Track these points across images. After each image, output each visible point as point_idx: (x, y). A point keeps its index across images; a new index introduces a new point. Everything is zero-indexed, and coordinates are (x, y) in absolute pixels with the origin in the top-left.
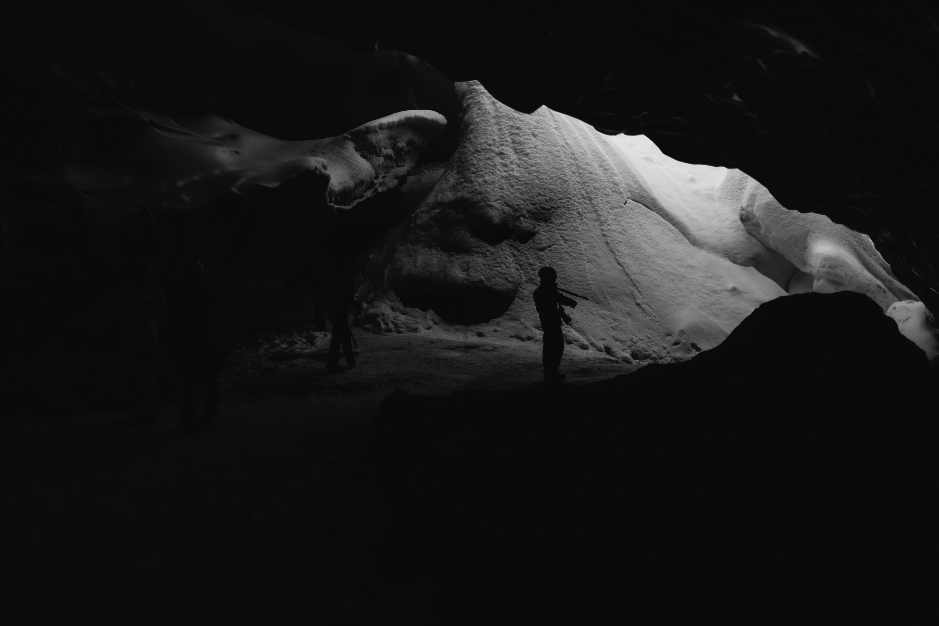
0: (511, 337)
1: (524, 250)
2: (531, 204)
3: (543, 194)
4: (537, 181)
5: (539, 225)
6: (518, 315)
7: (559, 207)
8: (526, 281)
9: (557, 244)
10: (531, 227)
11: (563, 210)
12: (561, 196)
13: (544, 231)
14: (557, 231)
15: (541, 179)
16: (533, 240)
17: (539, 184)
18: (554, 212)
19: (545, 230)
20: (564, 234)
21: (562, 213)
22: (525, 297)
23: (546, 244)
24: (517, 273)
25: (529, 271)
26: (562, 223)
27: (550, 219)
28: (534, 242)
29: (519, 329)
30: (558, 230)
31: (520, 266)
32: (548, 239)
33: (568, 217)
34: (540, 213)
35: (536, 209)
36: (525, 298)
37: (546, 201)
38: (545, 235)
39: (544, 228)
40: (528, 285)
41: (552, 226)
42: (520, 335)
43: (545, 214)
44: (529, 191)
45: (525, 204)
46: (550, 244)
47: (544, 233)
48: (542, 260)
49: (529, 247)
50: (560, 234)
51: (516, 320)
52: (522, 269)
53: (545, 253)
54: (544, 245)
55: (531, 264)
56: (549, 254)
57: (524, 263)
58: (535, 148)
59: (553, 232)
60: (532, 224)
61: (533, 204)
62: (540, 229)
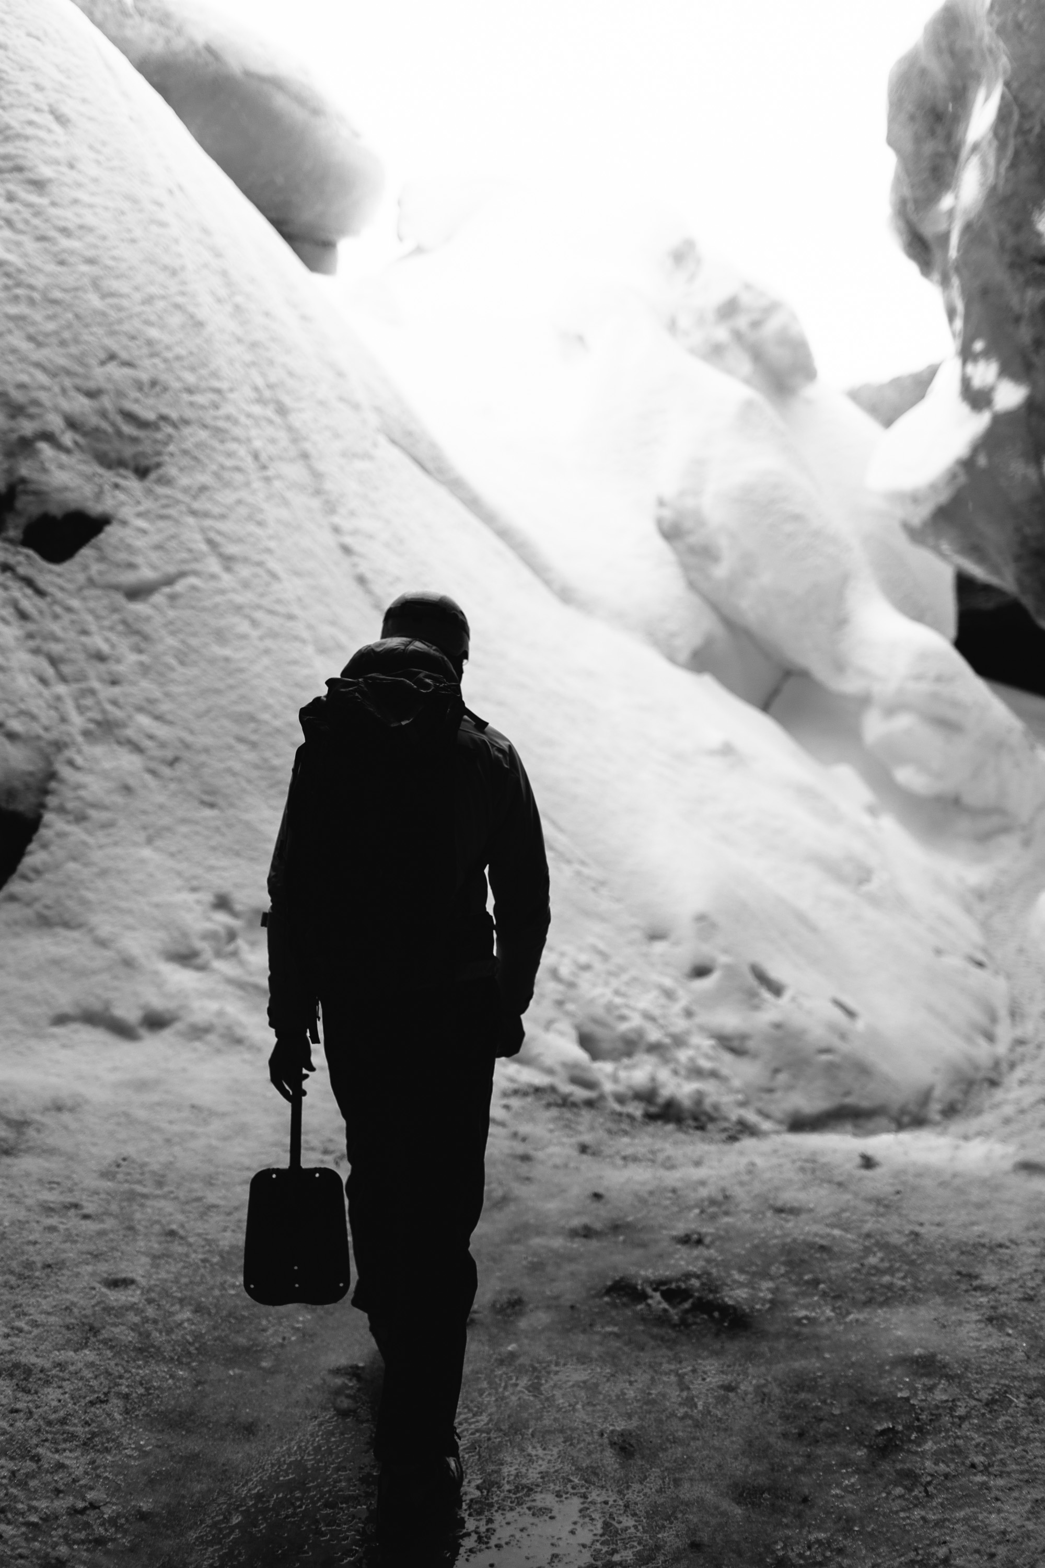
0: (61, 1020)
1: (62, 589)
2: (78, 389)
3: (124, 355)
4: (95, 301)
5: (116, 486)
6: (70, 897)
7: (186, 422)
8: (86, 733)
9: (196, 573)
10: (88, 490)
11: (203, 435)
12: (190, 378)
13: (139, 515)
14: (191, 520)
15: (112, 295)
16: (99, 549)
17: (104, 314)
18: (170, 437)
19: (141, 508)
20: (219, 533)
21: (200, 445)
22: (94, 806)
23: (154, 567)
24: (40, 695)
25: (96, 684)
26: (203, 488)
27: (159, 465)
28: (102, 559)
29: (94, 972)
30: (194, 513)
31: (54, 661)
32: (159, 547)
33: (223, 467)
34: (119, 433)
35: (103, 414)
36: (93, 813)
37: (139, 386)
38: (144, 532)
39: (139, 503)
40: (98, 750)
41: (167, 497)
42: (107, 1004)
43: (135, 440)
44: (66, 335)
45: (56, 389)
46: (171, 569)
47: (141, 523)
48: (146, 638)
49: (81, 578)
50: (203, 530)
51: (67, 925)
52: (63, 679)
53: (155, 607)
54: (147, 574)
55: (100, 657)
56: (171, 614)
57: (68, 650)
58: (71, 166)
59: (177, 522)
60: (89, 478)
61: (91, 394)
62: (122, 504)
